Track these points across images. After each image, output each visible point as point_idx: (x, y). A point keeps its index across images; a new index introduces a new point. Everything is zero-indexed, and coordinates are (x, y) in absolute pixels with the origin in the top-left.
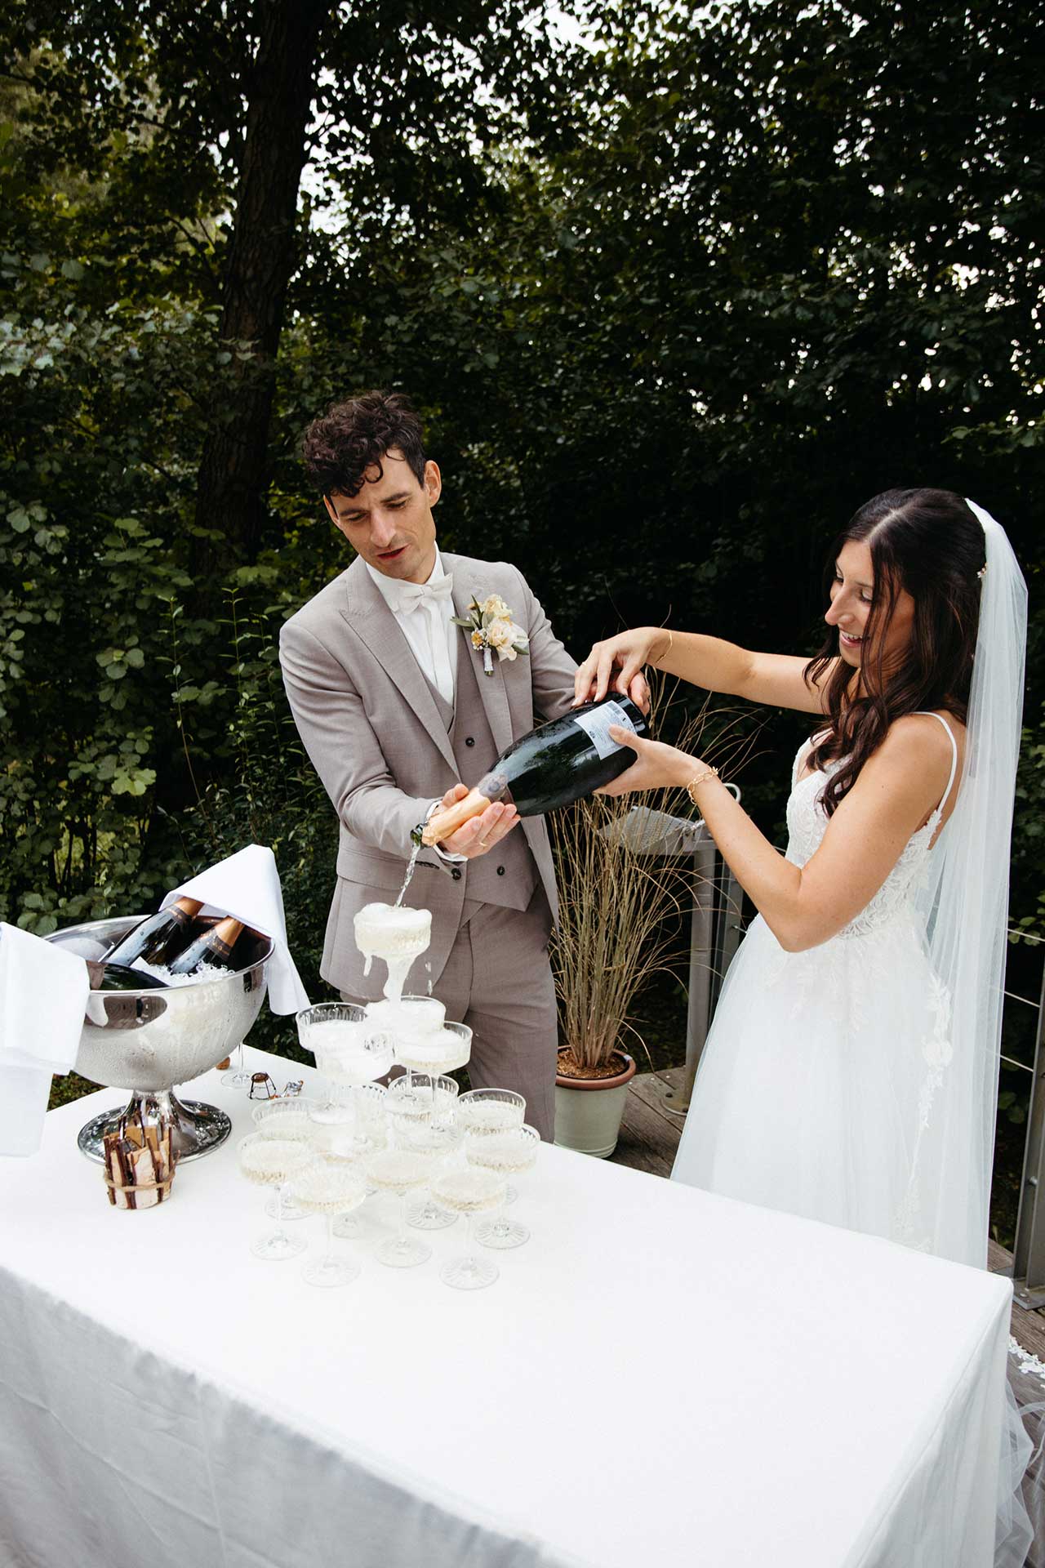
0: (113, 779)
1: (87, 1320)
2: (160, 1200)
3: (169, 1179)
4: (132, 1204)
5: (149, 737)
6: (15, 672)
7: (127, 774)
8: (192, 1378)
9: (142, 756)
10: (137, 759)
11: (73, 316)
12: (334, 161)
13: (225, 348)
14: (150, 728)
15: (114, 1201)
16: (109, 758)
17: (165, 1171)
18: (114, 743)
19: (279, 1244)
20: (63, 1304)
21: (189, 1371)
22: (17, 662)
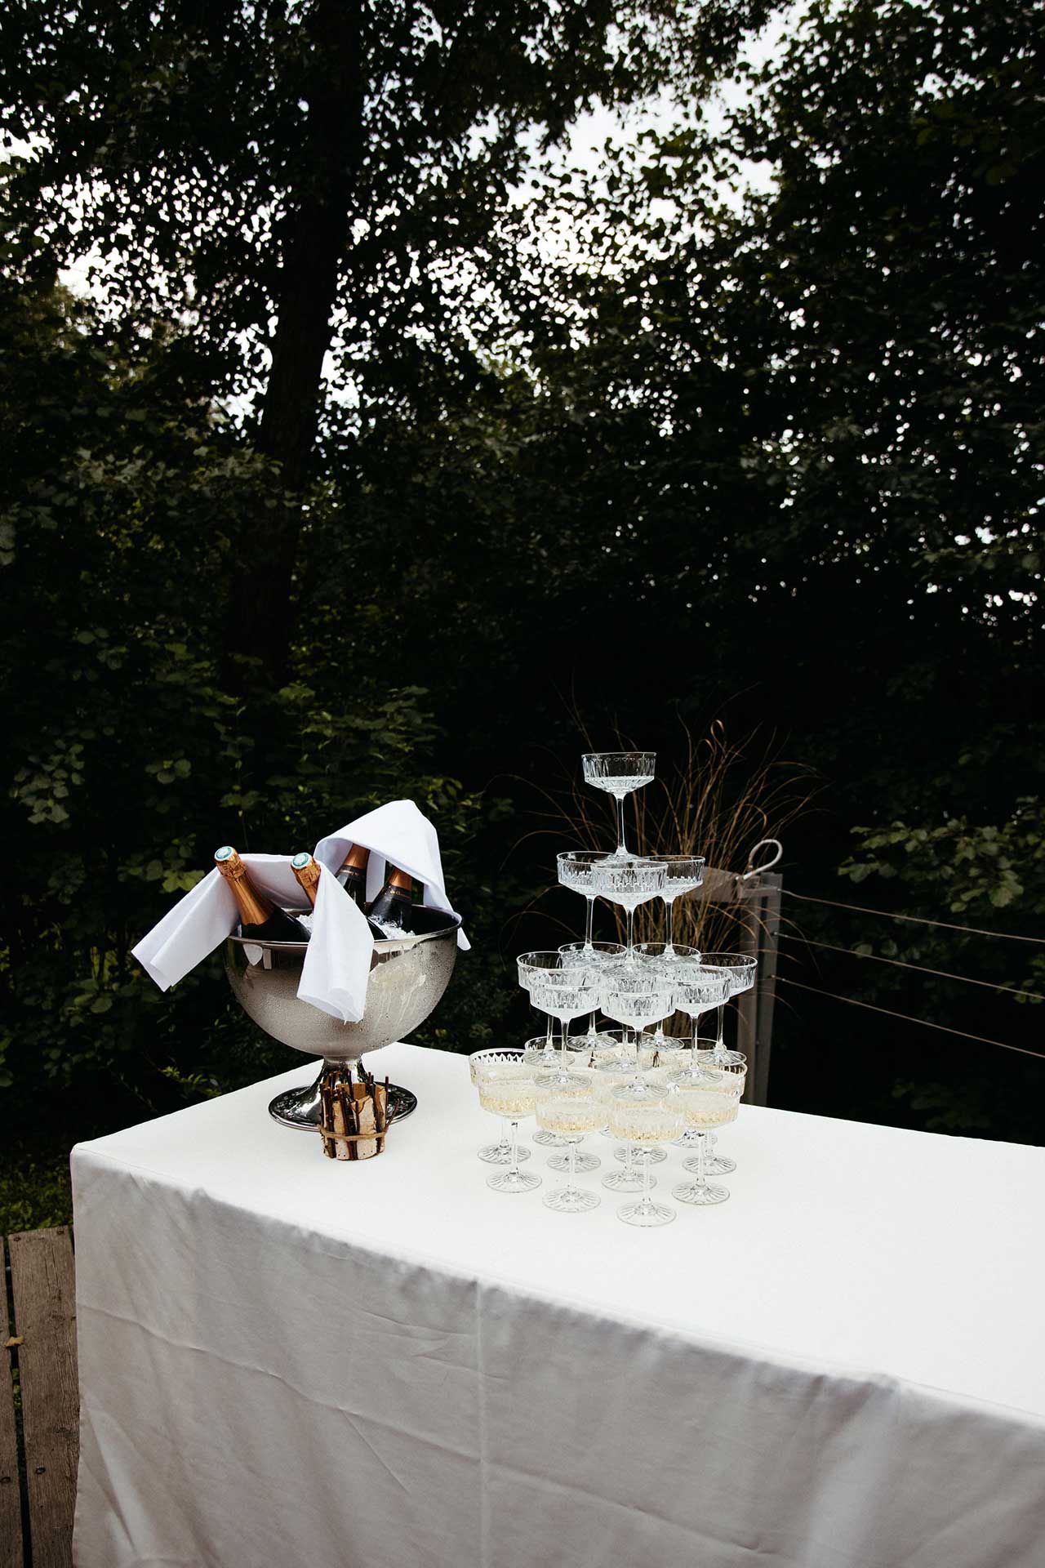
0: (164, 879)
1: (345, 1247)
2: (378, 1151)
3: (385, 1130)
4: (353, 1155)
5: (192, 844)
6: (76, 779)
7: (176, 875)
8: (473, 1285)
9: (187, 860)
10: (182, 863)
11: (141, 455)
12: (349, 349)
13: (271, 496)
14: (193, 835)
15: (333, 1154)
16: (155, 862)
17: (384, 1121)
18: (157, 850)
19: (514, 1178)
20: (314, 1235)
21: (470, 1278)
22: (77, 771)
